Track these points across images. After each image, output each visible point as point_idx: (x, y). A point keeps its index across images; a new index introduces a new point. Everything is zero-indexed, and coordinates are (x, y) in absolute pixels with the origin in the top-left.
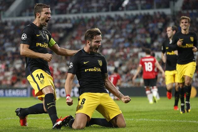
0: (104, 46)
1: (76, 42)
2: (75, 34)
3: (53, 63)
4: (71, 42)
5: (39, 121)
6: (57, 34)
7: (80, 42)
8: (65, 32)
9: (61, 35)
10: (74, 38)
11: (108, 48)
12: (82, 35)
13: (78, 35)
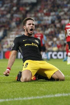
0: (62, 18)
1: (39, 15)
2: (38, 8)
3: (21, 31)
4: (36, 14)
5: (11, 78)
6: (24, 8)
7: (43, 14)
8: (31, 6)
9: (28, 9)
10: (38, 12)
11: (65, 19)
12: (44, 9)
13: (41, 9)
